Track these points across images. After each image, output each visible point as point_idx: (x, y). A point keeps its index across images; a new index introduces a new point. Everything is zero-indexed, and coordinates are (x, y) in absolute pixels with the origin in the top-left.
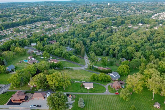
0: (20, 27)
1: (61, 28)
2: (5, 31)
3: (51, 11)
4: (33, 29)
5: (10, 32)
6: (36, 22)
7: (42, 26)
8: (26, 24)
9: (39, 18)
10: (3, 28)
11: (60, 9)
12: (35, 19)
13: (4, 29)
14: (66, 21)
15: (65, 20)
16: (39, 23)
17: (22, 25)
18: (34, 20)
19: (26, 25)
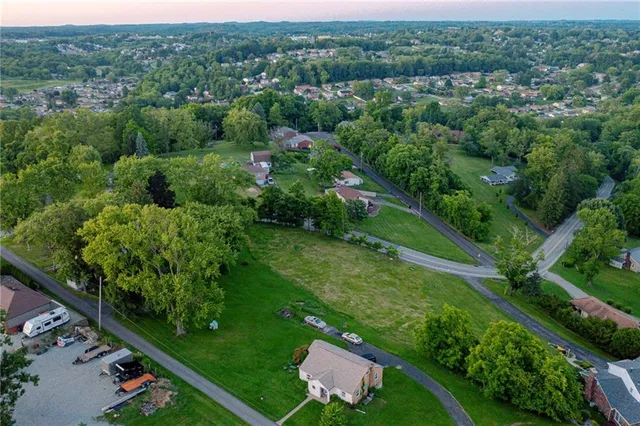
0: (389, 81)
1: (556, 104)
2: (328, 87)
3: (556, 43)
4: (429, 92)
5: (339, 93)
6: (462, 71)
7: (476, 87)
8: (416, 74)
9: (479, 57)
10: (324, 76)
11: (605, 37)
12: (460, 62)
13: (328, 81)
14: (601, 80)
15: (600, 77)
16: (472, 76)
17: (398, 74)
18: (454, 64)
19: (412, 79)
